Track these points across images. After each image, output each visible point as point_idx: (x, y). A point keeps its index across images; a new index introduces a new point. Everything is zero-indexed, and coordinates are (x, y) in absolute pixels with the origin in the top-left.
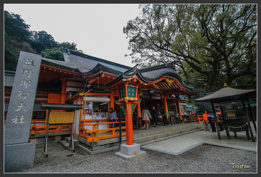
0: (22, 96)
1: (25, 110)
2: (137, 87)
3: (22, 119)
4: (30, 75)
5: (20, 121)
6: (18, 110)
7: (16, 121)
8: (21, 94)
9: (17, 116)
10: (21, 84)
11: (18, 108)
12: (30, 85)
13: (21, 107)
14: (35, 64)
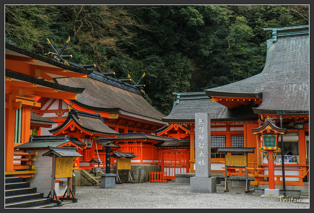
0: (201, 146)
1: (204, 156)
2: (275, 136)
3: (203, 162)
4: (203, 130)
5: (202, 163)
6: (200, 156)
7: (200, 163)
8: (200, 145)
9: (200, 160)
10: (199, 138)
11: (200, 155)
12: (204, 138)
13: (201, 153)
14: (204, 121)
